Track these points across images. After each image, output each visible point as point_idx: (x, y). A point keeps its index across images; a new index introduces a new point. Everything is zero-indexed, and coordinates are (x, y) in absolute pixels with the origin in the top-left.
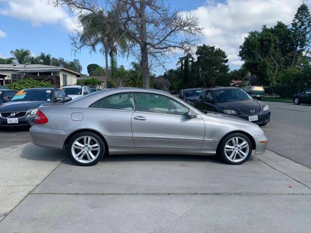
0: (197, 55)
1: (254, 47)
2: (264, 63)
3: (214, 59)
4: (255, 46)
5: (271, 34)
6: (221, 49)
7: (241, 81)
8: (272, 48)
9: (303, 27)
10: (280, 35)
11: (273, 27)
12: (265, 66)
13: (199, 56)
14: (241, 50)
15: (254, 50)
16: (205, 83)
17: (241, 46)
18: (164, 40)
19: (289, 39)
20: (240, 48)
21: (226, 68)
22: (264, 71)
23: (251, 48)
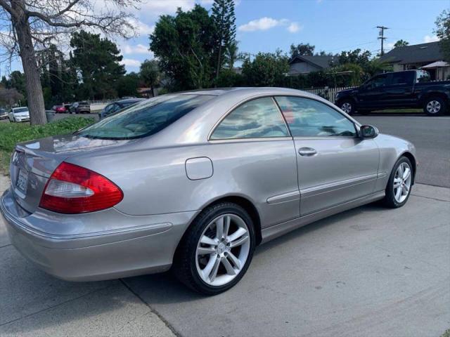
0: (73, 47)
1: (171, 37)
2: (186, 61)
3: (102, 54)
4: (172, 35)
5: (191, 20)
6: (109, 40)
7: (150, 89)
8: (194, 41)
9: (226, 15)
10: (202, 23)
11: (191, 11)
12: (188, 66)
13: (76, 48)
14: (151, 41)
15: (172, 42)
16: (93, 93)
17: (152, 36)
18: (67, 9)
19: (213, 29)
20: (150, 38)
21: (121, 69)
22: (187, 73)
23: (167, 39)
